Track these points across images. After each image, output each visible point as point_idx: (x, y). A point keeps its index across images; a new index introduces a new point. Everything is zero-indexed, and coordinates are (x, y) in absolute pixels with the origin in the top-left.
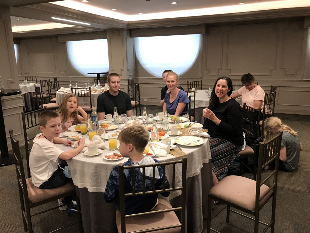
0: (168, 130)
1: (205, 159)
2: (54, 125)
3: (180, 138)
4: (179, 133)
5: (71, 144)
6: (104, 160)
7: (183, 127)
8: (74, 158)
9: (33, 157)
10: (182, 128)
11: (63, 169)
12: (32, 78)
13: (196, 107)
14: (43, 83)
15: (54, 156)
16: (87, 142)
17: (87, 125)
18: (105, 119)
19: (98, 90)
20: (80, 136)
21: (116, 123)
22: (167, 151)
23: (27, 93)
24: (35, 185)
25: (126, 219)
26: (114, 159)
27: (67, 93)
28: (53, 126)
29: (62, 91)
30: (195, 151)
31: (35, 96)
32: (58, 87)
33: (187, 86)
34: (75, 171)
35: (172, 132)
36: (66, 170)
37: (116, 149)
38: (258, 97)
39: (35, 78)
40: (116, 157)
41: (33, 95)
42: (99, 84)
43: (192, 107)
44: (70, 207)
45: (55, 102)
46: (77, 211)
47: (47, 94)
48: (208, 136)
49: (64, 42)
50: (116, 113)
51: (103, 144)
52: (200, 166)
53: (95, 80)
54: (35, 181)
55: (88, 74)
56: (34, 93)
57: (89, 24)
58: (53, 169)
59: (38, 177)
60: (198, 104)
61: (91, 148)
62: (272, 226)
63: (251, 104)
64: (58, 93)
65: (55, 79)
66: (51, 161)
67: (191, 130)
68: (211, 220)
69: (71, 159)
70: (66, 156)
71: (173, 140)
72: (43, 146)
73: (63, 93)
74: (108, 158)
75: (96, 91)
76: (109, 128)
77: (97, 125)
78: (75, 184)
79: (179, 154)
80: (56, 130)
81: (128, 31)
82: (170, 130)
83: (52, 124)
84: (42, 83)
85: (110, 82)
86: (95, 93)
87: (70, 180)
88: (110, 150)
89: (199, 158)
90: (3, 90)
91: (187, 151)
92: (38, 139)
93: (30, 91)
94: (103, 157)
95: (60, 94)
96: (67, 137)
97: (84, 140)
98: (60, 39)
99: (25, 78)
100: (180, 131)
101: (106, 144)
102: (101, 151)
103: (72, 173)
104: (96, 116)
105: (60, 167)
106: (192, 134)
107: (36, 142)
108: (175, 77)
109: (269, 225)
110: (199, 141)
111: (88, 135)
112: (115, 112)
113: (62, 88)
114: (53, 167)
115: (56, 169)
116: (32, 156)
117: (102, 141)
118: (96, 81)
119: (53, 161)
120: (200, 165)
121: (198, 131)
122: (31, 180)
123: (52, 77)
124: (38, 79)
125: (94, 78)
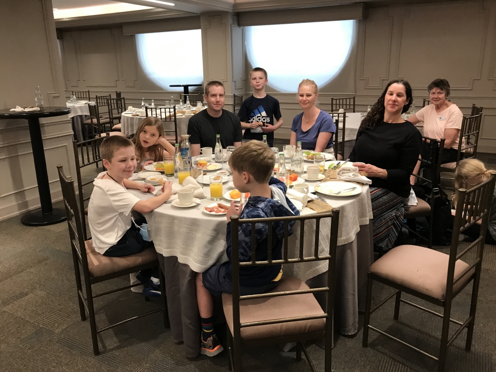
0: (302, 172)
1: (364, 219)
2: (124, 159)
3: (322, 184)
4: (321, 176)
5: (151, 191)
6: (204, 214)
7: (326, 168)
8: (156, 210)
9: (93, 208)
10: (325, 170)
11: (139, 227)
12: (82, 93)
13: (346, 139)
14: (101, 102)
15: (125, 206)
16: (176, 186)
17: (175, 162)
18: (201, 155)
19: (187, 111)
20: (164, 178)
21: (219, 161)
22: (302, 203)
23: (77, 116)
24: (97, 250)
25: (240, 302)
26: (219, 212)
27: (138, 115)
28: (124, 161)
29: (130, 112)
30: (348, 204)
31: (89, 121)
32: (123, 107)
33: (331, 106)
34: (158, 230)
35: (308, 175)
36: (144, 230)
37: (221, 199)
38: (453, 123)
39: (87, 93)
40: (223, 210)
41: (84, 119)
42: (188, 102)
43: (340, 140)
44: (149, 288)
45: (119, 130)
46: (160, 293)
47: (106, 118)
48: (369, 182)
49: (132, 35)
50: (218, 146)
51: (201, 190)
52: (355, 229)
53: (181, 96)
54: (98, 244)
55: (171, 86)
56: (86, 116)
57: (173, 5)
58: (124, 227)
59: (102, 238)
60: (349, 135)
61: (183, 196)
62: (470, 326)
63: (440, 134)
64: (124, 116)
65: (119, 95)
66: (121, 214)
67: (341, 172)
68: (370, 313)
69: (152, 211)
70: (144, 206)
71: (312, 188)
72: (108, 191)
73: (133, 115)
74: (210, 211)
75: (183, 113)
76: (208, 168)
77: (189, 162)
78: (158, 251)
79: (323, 208)
80: (128, 166)
81: (235, 17)
82: (305, 172)
83: (121, 157)
84: (98, 102)
85: (209, 96)
86: (181, 116)
87: (151, 245)
88: (212, 200)
89: (354, 216)
90: (43, 108)
91: (335, 204)
92: (100, 180)
93: (80, 114)
94: (202, 209)
95: (128, 117)
96: (144, 179)
97: (171, 183)
98: (126, 31)
99: (73, 92)
100: (323, 174)
101: (206, 191)
102: (198, 201)
103: (153, 234)
104: (188, 149)
105: (136, 224)
106: (342, 178)
107: (98, 185)
108: (312, 87)
109: (464, 325)
110: (354, 188)
111: (176, 177)
112: (217, 144)
113: (130, 108)
114: (123, 224)
115: (129, 228)
116: (92, 206)
117: (199, 186)
118: (183, 98)
119: (124, 213)
120: (355, 226)
121: (352, 173)
122: (90, 243)
123: (113, 92)
124: (93, 95)
125: (180, 93)
